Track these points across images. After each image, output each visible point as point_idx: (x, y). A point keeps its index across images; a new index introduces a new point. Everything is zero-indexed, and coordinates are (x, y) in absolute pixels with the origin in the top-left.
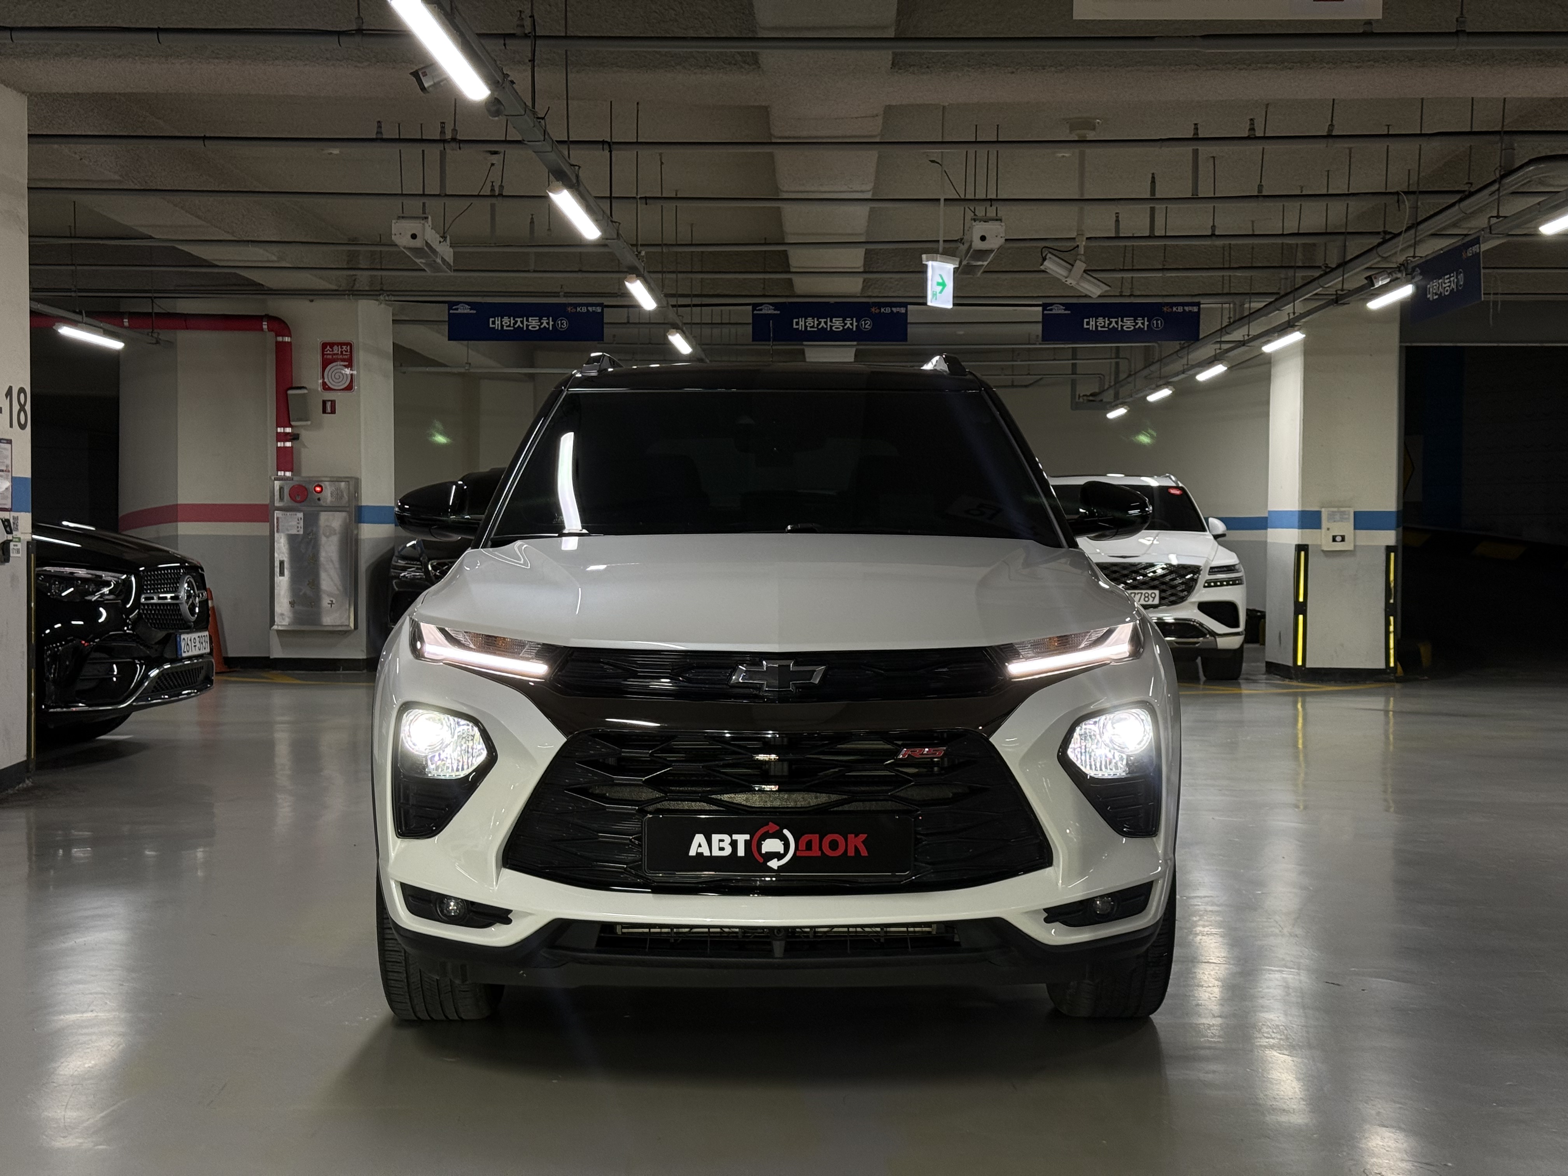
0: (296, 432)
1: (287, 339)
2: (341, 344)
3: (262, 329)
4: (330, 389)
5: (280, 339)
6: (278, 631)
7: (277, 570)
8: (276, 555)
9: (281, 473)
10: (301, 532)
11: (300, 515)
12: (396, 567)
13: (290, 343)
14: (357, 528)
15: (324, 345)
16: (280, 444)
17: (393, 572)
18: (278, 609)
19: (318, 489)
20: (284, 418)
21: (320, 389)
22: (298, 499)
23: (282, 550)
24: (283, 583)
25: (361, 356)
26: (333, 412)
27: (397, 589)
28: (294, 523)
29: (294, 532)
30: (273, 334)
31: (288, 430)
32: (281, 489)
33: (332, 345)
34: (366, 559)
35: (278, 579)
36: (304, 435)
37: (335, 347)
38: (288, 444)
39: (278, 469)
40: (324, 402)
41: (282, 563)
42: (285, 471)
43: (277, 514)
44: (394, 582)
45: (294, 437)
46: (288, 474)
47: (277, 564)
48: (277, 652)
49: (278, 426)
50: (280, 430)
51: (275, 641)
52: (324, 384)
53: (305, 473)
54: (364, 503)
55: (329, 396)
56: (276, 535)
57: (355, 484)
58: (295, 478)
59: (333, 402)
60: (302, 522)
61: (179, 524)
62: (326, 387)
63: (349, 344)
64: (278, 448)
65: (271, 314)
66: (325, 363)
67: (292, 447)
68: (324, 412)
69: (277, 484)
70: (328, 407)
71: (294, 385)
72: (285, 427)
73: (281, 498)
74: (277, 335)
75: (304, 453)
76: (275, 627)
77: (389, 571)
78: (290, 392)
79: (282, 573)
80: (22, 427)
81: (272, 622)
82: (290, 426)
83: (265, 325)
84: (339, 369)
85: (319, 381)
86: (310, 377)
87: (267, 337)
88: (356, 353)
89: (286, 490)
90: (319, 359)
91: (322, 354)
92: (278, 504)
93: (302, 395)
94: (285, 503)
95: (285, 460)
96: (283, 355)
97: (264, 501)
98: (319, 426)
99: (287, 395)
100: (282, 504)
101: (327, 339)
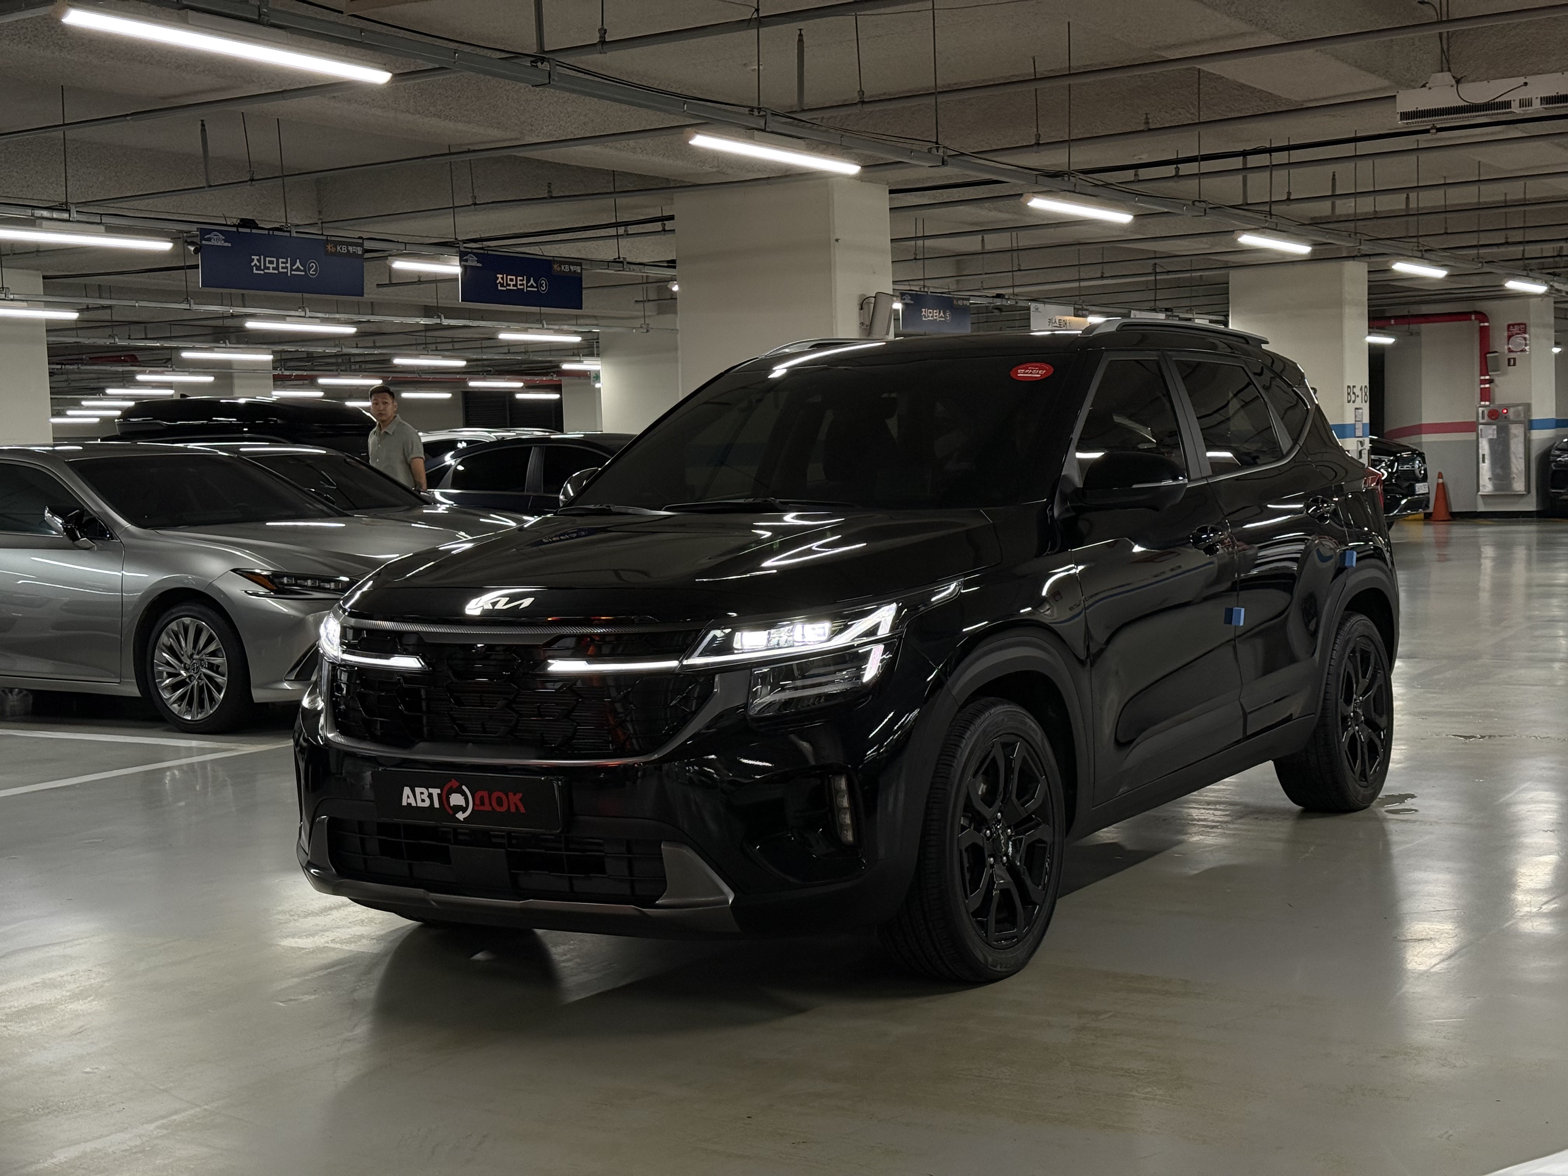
0: (1492, 378)
1: (1486, 324)
2: (1519, 324)
3: (1470, 319)
4: (1512, 351)
5: (1482, 324)
6: (1482, 495)
7: (1481, 460)
8: (1480, 451)
9: (1483, 403)
10: (1495, 437)
11: (1495, 427)
12: (1554, 456)
13: (1488, 326)
14: (1530, 433)
15: (1509, 326)
16: (1482, 386)
17: (1552, 458)
18: (1481, 482)
19: (1505, 411)
20: (1484, 370)
21: (1506, 351)
22: (1493, 417)
23: (1485, 447)
24: (1485, 468)
25: (1532, 330)
26: (1514, 364)
27: (1554, 468)
28: (1490, 432)
29: (1491, 437)
30: (1477, 322)
31: (1487, 377)
32: (1483, 412)
33: (1513, 325)
34: (1535, 452)
35: (1481, 465)
36: (1497, 379)
37: (1516, 326)
38: (1487, 386)
39: (1482, 400)
40: (1509, 360)
41: (1484, 455)
42: (1485, 401)
43: (1480, 427)
44: (1553, 464)
45: (1491, 381)
46: (1487, 403)
47: (1481, 456)
48: (1482, 508)
49: (1482, 375)
50: (1482, 378)
51: (1480, 501)
52: (1509, 348)
53: (1497, 402)
54: (1534, 418)
55: (1512, 355)
56: (1480, 439)
57: (1528, 407)
58: (1492, 406)
59: (1514, 359)
60: (1495, 432)
61: (1423, 435)
62: (1510, 351)
63: (1525, 324)
64: (1481, 389)
65: (1478, 309)
66: (1509, 337)
67: (1489, 387)
68: (1509, 365)
69: (1481, 410)
70: (1512, 362)
71: (1491, 351)
72: (1485, 376)
73: (1483, 418)
74: (1480, 322)
75: (1497, 390)
76: (1480, 493)
77: (1549, 459)
78: (1488, 355)
79: (1484, 461)
80: (1366, 402)
81: (1478, 490)
82: (1488, 375)
83: (1473, 317)
84: (1518, 339)
85: (1506, 347)
86: (1500, 345)
87: (1474, 324)
88: (1527, 328)
89: (1486, 413)
90: (1506, 334)
91: (1508, 331)
92: (1481, 421)
93: (1496, 356)
94: (1486, 420)
95: (1485, 395)
96: (1484, 334)
97: (1474, 420)
98: (1505, 373)
99: (1486, 358)
100: (1483, 421)
101: (1512, 322)
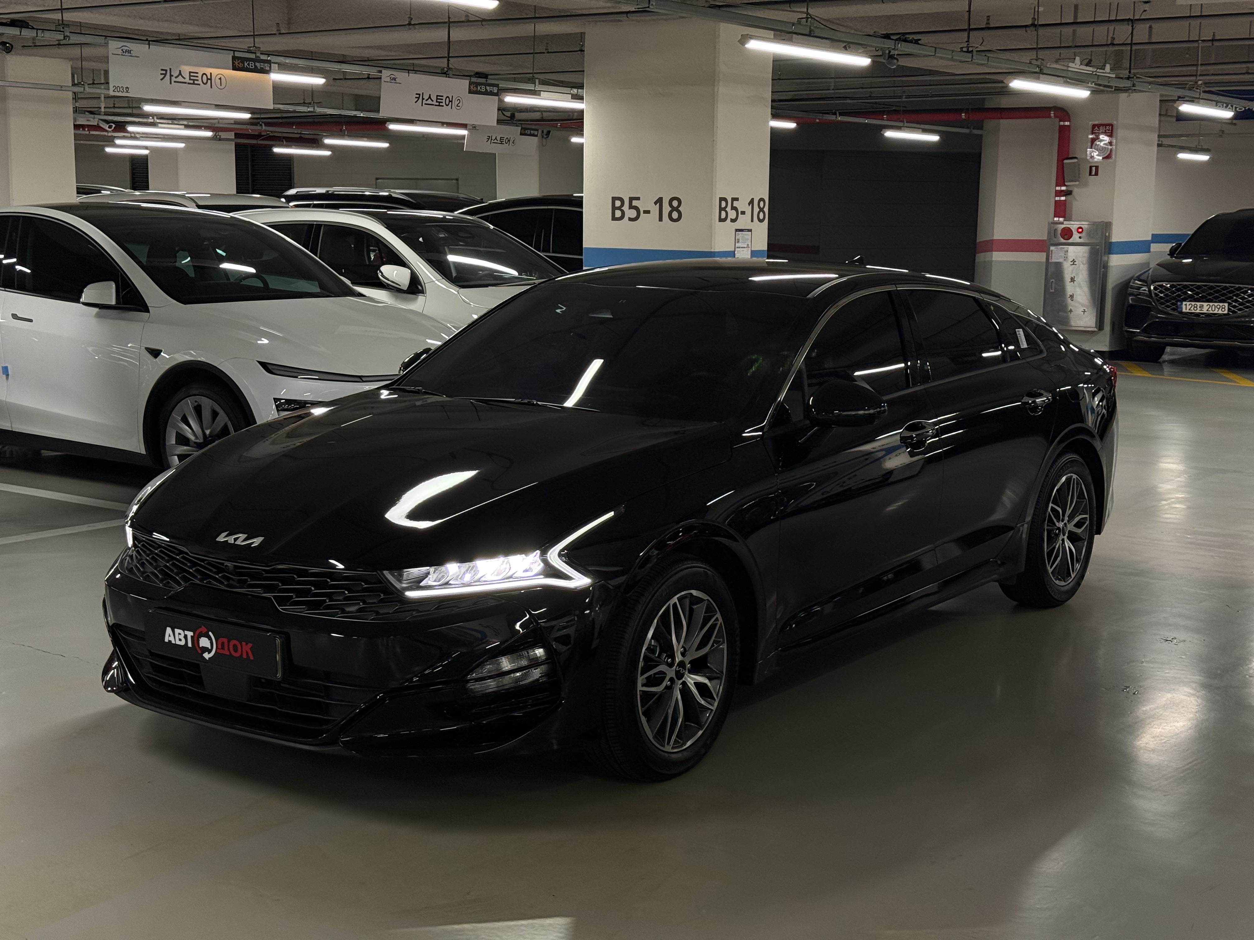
0: (1070, 189)
1: (1067, 123)
2: (1106, 125)
3: (1050, 117)
5: (1062, 123)
9: (1056, 219)
13: (1069, 126)
14: (1107, 258)
15: (1094, 126)
16: (1057, 199)
19: (1080, 230)
20: (1061, 180)
21: (1089, 157)
22: (1066, 237)
25: (1121, 133)
26: (1096, 174)
28: (1063, 254)
29: (1061, 260)
30: (1058, 120)
31: (1064, 188)
32: (1055, 229)
33: (1099, 126)
34: (1113, 279)
36: (1076, 191)
37: (1101, 128)
38: (1063, 198)
39: (1055, 216)
40: (1091, 167)
42: (1059, 217)
43: (1051, 248)
45: (1068, 193)
46: (1061, 220)
49: (1056, 186)
50: (1058, 188)
52: (1091, 154)
53: (1074, 219)
54: (1114, 239)
55: (1094, 162)
57: (1108, 227)
58: (1065, 222)
59: (1097, 167)
61: (993, 253)
62: (1092, 157)
63: (1112, 125)
64: (1056, 201)
65: (1059, 105)
66: (1093, 141)
67: (1065, 200)
68: (1090, 174)
69: (1053, 227)
70: (1093, 171)
71: (1070, 156)
72: (1061, 186)
73: (1055, 236)
74: (1060, 121)
75: (1075, 204)
78: (1065, 161)
82: (1065, 185)
83: (1052, 114)
84: (1103, 143)
85: (1088, 152)
86: (1081, 148)
87: (1053, 122)
88: (1114, 130)
89: (1058, 230)
90: (1091, 136)
91: (1093, 133)
92: (1051, 240)
93: (1075, 163)
94: (1057, 238)
95: (1060, 210)
96: (1065, 134)
97: (1044, 237)
98: (1086, 185)
99: (1063, 164)
101: (1096, 122)
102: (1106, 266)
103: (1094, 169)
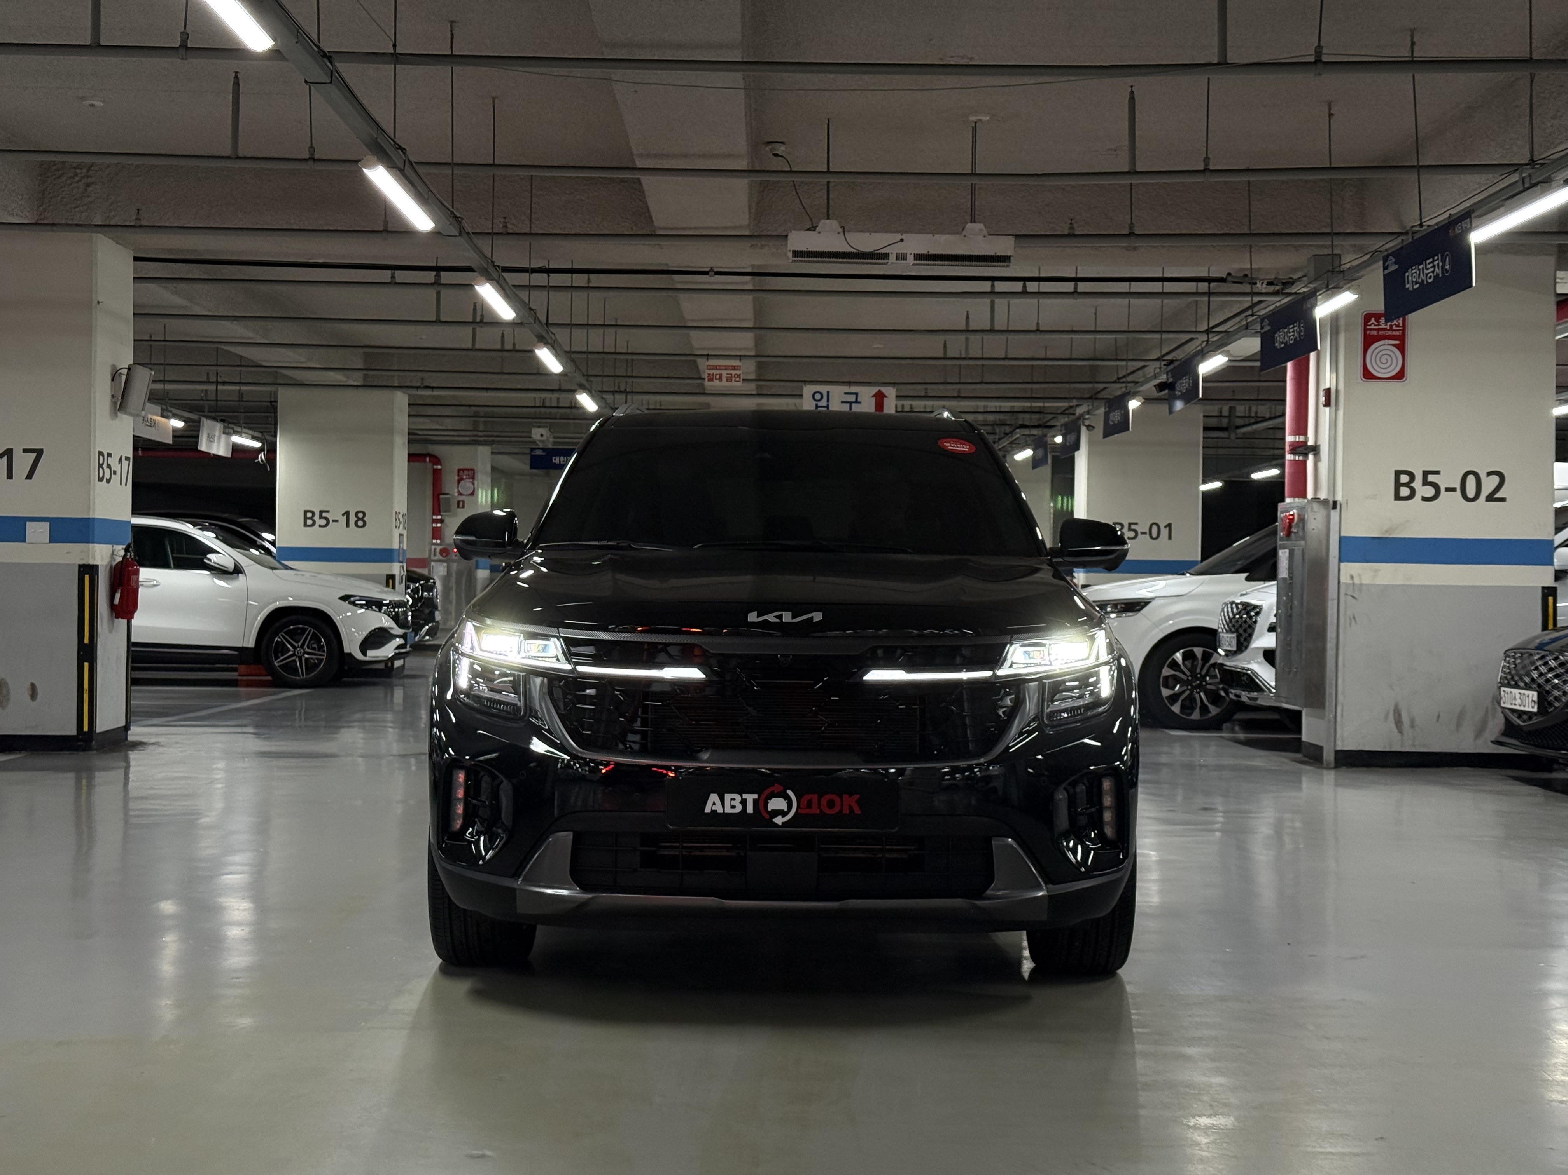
0: (443, 518)
1: (439, 467)
2: (468, 470)
3: (425, 461)
4: (462, 495)
5: (435, 467)
9: (434, 541)
10: (446, 575)
11: (445, 564)
13: (440, 470)
15: (459, 470)
16: (434, 525)
20: (437, 510)
21: (456, 494)
22: (444, 554)
25: (479, 476)
26: (463, 507)
28: (442, 569)
29: (442, 574)
30: (431, 464)
31: (439, 517)
32: (435, 550)
33: (463, 470)
36: (447, 520)
37: (466, 472)
38: (439, 525)
39: (434, 538)
40: (459, 502)
42: (437, 539)
43: (433, 564)
45: (441, 521)
46: (438, 541)
49: (434, 514)
50: (434, 517)
52: (459, 492)
53: (447, 542)
58: (443, 545)
59: (463, 502)
60: (446, 570)
62: (460, 494)
63: (473, 470)
64: (433, 528)
65: (431, 452)
66: (459, 481)
67: (440, 527)
68: (458, 507)
69: (433, 547)
70: (461, 505)
71: (443, 492)
72: (437, 515)
73: (435, 555)
74: (434, 465)
75: (446, 530)
78: (441, 496)
82: (440, 515)
83: (428, 460)
84: (467, 484)
85: (456, 490)
86: (450, 487)
87: (428, 465)
88: (476, 474)
89: (438, 551)
90: (456, 478)
91: (458, 475)
92: (433, 557)
93: (449, 498)
94: (438, 557)
95: (437, 534)
96: (437, 476)
97: (427, 556)
98: (455, 515)
99: (439, 499)
100: (436, 558)
101: (461, 467)
102: (476, 579)
103: (461, 503)
